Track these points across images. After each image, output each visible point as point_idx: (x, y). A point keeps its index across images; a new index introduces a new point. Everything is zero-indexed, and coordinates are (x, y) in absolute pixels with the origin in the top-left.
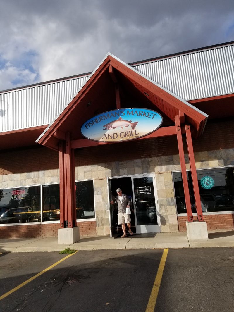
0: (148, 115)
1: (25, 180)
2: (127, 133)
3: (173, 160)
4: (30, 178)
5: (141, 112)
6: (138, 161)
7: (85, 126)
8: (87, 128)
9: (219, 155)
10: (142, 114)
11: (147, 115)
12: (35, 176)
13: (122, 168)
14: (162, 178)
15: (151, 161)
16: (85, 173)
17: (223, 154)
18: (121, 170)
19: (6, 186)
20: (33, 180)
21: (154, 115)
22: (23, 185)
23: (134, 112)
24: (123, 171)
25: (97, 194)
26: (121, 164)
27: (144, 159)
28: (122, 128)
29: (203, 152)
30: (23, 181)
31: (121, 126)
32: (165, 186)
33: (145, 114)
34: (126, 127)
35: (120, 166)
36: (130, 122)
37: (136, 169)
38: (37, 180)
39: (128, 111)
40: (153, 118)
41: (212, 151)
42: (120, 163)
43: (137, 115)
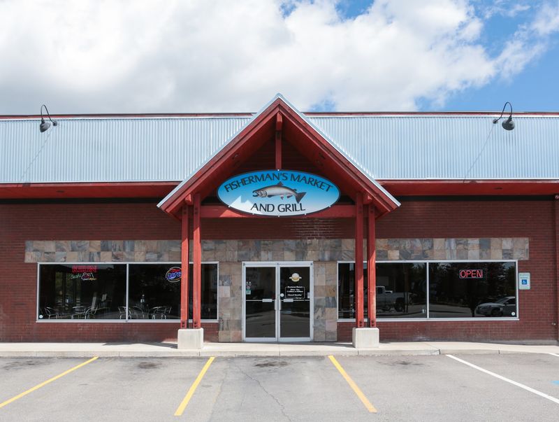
0: (322, 185)
1: (99, 253)
2: (288, 206)
3: (341, 246)
4: (108, 250)
5: (311, 180)
6: (291, 243)
7: (225, 187)
8: (228, 191)
9: (402, 246)
10: (313, 183)
11: (319, 184)
12: (117, 247)
13: (265, 250)
14: (323, 269)
15: (310, 244)
16: (206, 252)
17: (407, 245)
18: (263, 253)
19: (64, 259)
20: (113, 255)
21: (330, 186)
22: (95, 260)
23: (301, 178)
24: (266, 256)
25: (223, 285)
26: (264, 244)
27: (299, 241)
28: (282, 198)
29: (382, 240)
30: (96, 254)
31: (281, 194)
32: (326, 281)
33: (316, 183)
34: (288, 197)
35: (262, 246)
36: (293, 191)
37: (287, 254)
38: (120, 255)
39: (292, 176)
40: (327, 190)
41: (394, 240)
42: (262, 242)
43: (306, 182)
